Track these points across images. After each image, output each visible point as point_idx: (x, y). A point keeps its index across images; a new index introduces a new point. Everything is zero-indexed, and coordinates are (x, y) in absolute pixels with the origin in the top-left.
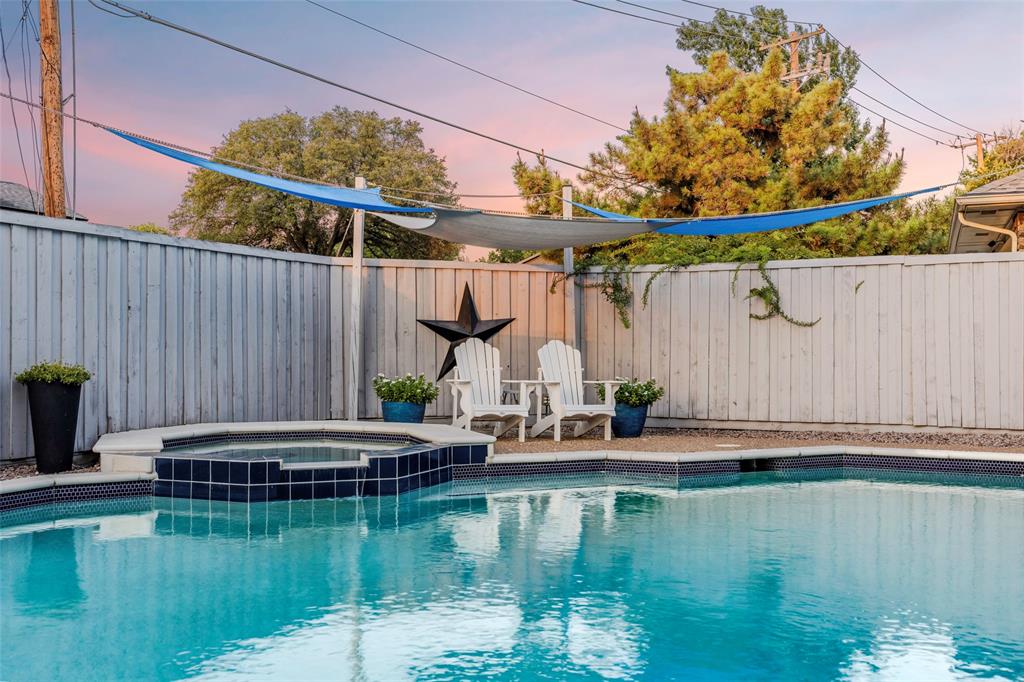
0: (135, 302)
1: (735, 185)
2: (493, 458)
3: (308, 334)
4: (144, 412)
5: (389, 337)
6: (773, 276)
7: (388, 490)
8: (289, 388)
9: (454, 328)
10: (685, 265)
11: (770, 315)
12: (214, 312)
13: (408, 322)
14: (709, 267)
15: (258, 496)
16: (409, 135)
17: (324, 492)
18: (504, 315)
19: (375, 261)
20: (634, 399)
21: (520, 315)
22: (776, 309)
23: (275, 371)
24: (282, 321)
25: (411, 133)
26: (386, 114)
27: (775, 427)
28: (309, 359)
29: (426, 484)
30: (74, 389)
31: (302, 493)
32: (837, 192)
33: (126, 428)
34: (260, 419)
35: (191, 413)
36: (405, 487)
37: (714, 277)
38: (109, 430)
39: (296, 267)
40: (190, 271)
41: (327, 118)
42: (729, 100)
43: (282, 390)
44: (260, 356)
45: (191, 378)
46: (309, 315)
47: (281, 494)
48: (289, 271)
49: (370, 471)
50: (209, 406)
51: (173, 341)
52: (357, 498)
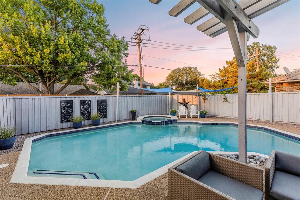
0: (143, 102)
1: (235, 78)
2: (178, 121)
3: (164, 104)
4: (144, 114)
5: (174, 104)
6: (226, 96)
7: (164, 125)
8: (161, 110)
9: (182, 103)
10: (214, 94)
11: (226, 102)
12: (152, 103)
13: (176, 102)
14: (217, 95)
15: (150, 124)
16: (195, 69)
17: (157, 124)
18: (189, 101)
19: (172, 95)
20: (203, 113)
21: (191, 101)
22: (227, 101)
23: (160, 109)
24: (161, 103)
25: (196, 69)
26: (192, 67)
27: (227, 117)
28: (164, 107)
29: (169, 124)
30: (135, 112)
31: (154, 124)
32: (255, 77)
33: (142, 116)
34: (158, 114)
35: (149, 114)
36: (165, 124)
37: (218, 96)
38: (140, 116)
39: (162, 97)
40: (149, 99)
41: (184, 68)
42: (235, 64)
43: (161, 111)
44: (158, 107)
45: (149, 110)
46: (164, 102)
47: (152, 124)
48: (161, 97)
49: (161, 122)
50: (151, 113)
51: (147, 106)
52: (160, 125)
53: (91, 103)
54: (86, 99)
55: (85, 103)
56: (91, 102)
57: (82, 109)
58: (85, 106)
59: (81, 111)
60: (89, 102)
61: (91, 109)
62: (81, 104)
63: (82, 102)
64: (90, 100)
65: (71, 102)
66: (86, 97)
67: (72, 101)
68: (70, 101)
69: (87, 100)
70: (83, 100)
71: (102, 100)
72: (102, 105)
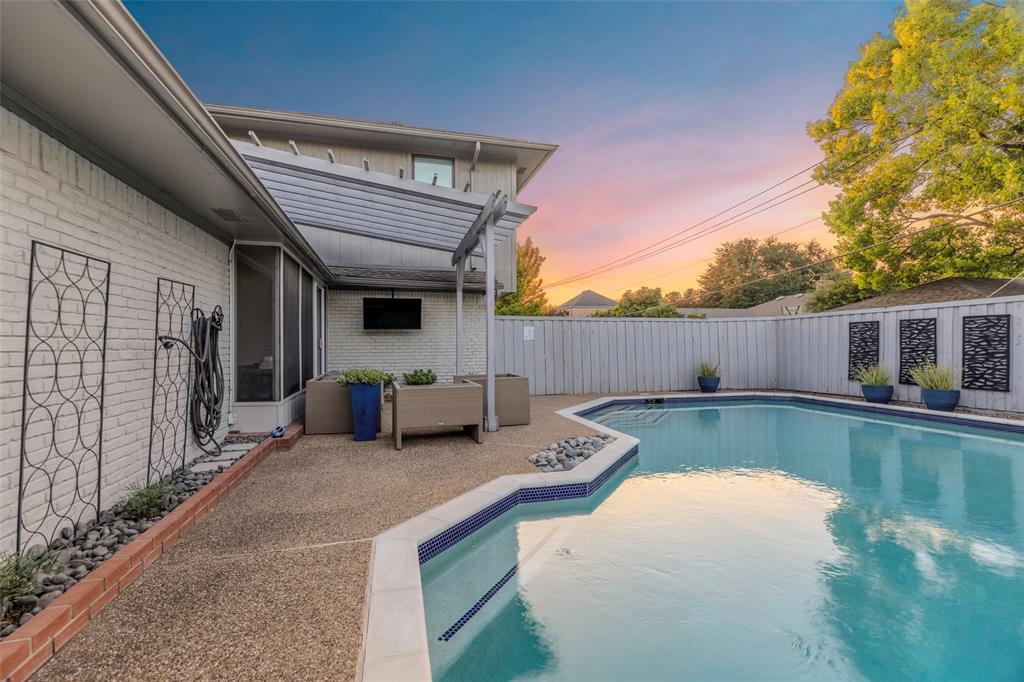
53: (935, 328)
54: (918, 315)
55: (917, 329)
56: (935, 324)
57: (904, 348)
58: (914, 338)
59: (902, 353)
60: (928, 325)
61: (935, 351)
62: (901, 333)
63: (906, 326)
64: (931, 320)
65: (874, 326)
66: (918, 311)
67: (878, 322)
68: (872, 323)
69: (921, 321)
70: (909, 321)
71: (985, 317)
72: (986, 338)
